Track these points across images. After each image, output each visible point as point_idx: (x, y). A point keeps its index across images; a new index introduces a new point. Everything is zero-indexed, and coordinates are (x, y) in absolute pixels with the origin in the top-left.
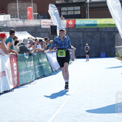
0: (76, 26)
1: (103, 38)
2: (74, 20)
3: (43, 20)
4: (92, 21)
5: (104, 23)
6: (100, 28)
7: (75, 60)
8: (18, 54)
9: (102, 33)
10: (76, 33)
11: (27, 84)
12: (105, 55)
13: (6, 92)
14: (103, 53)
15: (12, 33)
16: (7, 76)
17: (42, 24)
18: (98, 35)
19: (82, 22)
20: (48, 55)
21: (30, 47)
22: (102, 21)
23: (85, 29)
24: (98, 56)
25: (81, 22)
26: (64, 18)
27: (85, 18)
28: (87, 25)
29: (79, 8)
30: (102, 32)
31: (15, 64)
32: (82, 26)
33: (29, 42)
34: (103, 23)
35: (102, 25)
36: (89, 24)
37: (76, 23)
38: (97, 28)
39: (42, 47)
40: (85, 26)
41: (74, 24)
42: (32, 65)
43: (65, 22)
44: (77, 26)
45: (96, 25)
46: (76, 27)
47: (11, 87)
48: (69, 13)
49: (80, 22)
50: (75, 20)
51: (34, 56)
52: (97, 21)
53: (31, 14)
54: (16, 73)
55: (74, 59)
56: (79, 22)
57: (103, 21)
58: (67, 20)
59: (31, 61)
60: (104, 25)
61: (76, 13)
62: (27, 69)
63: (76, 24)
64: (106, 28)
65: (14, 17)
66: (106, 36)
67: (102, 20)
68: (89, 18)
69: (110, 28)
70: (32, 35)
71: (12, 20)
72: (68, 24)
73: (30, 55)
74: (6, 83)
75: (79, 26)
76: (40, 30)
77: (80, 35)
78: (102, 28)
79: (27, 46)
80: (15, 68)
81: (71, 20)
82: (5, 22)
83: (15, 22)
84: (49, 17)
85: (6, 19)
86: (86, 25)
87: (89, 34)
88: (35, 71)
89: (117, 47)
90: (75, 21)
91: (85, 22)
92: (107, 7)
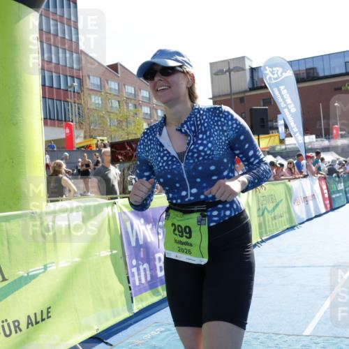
8: (327, 176)
11: (338, 208)
13: (316, 217)
15: (318, 154)
16: (317, 199)
21: (340, 168)
31: (324, 187)
33: (337, 162)
42: (343, 187)
51: (344, 178)
54: (326, 196)
59: (341, 183)
62: (338, 192)
65: (319, 137)
70: (339, 155)
71: (316, 141)
79: (337, 167)
80: (326, 191)
82: (310, 143)
83: (321, 143)
85: (311, 140)
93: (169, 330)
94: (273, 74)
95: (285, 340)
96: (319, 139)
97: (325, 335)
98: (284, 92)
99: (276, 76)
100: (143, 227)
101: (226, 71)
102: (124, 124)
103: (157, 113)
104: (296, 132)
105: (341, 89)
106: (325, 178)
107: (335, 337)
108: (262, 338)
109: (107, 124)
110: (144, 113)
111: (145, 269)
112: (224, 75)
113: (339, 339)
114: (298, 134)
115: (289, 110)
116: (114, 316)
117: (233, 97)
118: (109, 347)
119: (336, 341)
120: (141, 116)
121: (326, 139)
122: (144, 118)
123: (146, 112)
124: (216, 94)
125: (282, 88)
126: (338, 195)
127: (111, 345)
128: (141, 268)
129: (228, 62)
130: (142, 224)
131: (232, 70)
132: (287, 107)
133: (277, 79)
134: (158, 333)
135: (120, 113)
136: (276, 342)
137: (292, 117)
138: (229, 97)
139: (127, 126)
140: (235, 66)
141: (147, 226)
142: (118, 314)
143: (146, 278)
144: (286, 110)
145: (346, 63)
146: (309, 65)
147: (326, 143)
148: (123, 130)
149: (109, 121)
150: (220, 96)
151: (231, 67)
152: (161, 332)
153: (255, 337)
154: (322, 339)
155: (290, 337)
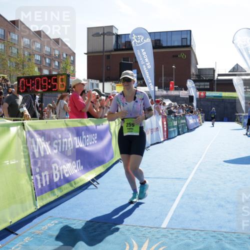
1: (226, 106)
3: (181, 92)
4: (219, 94)
6: (224, 99)
7: (204, 122)
9: (226, 103)
10: (206, 102)
11: (173, 138)
12: (227, 120)
14: (226, 118)
17: (181, 94)
18: (223, 104)
19: (211, 94)
20: (187, 117)
23: (213, 99)
24: (222, 120)
27: (213, 91)
28: (215, 96)
29: (208, 83)
31: (165, 123)
32: (211, 97)
35: (225, 97)
38: (222, 99)
39: (183, 111)
40: (213, 97)
42: (176, 124)
43: (198, 93)
45: (221, 97)
46: (206, 98)
47: (162, 140)
48: (201, 87)
52: (223, 94)
53: (173, 86)
54: (165, 129)
56: (208, 94)
58: (200, 92)
59: (175, 121)
60: (227, 97)
61: (206, 87)
62: (174, 127)
63: (206, 95)
65: (160, 88)
66: (229, 105)
68: (216, 91)
71: (158, 91)
72: (200, 95)
73: (175, 116)
74: (158, 136)
75: (208, 97)
76: (179, 99)
77: (209, 103)
80: (165, 126)
81: (203, 92)
83: (161, 92)
84: (186, 89)
87: (216, 103)
88: (178, 128)
89: (237, 114)
90: (206, 93)
91: (213, 94)
92: (233, 84)
93: (61, 223)
94: (138, 40)
95: (149, 231)
96: (160, 90)
97: (177, 228)
98: (144, 53)
99: (139, 41)
100: (44, 143)
101: (101, 34)
102: (21, 66)
103: (45, 61)
104: (150, 83)
105: (177, 56)
106: (165, 117)
107: (184, 230)
108: (132, 229)
109: (7, 65)
110: (36, 60)
111: (45, 176)
112: (100, 37)
113: (187, 231)
114: (151, 84)
115: (146, 66)
116: (23, 211)
117: (105, 54)
118: (15, 236)
119: (185, 232)
120: (34, 61)
121: (165, 90)
122: (36, 64)
123: (37, 59)
124: (90, 51)
125: (143, 50)
126: (173, 129)
127: (17, 234)
128: (43, 174)
129: (104, 28)
130: (43, 141)
131: (105, 34)
132: (145, 64)
133: (140, 43)
134: (53, 225)
135: (18, 57)
136: (143, 233)
137: (148, 71)
138: (102, 54)
139: (23, 68)
140: (108, 31)
141: (47, 143)
142: (27, 210)
143: (46, 182)
144: (144, 66)
145: (182, 39)
146: (157, 38)
147: (165, 93)
148: (20, 70)
149: (9, 63)
150: (92, 53)
151: (105, 32)
152: (56, 224)
153: (127, 229)
154: (175, 230)
155: (152, 229)
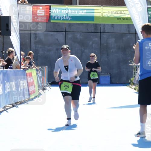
0: (52, 19)
1: (105, 45)
2: (48, 7)
4: (85, 11)
5: (109, 15)
6: (100, 24)
7: (48, 88)
9: (105, 36)
10: (52, 33)
14: (106, 76)
18: (96, 39)
19: (65, 11)
22: (104, 11)
23: (70, 25)
25: (62, 11)
26: (27, 2)
27: (71, 4)
28: (74, 18)
30: (104, 32)
32: (63, 20)
34: (107, 16)
35: (104, 18)
36: (78, 15)
37: (52, 12)
38: (93, 24)
40: (70, 20)
41: (48, 15)
44: (54, 19)
45: (92, 18)
46: (52, 21)
49: (59, 11)
50: (50, 7)
52: (95, 11)
55: (46, 86)
56: (57, 10)
57: (107, 11)
58: (34, 5)
60: (108, 18)
63: (51, 15)
64: (113, 25)
66: (112, 41)
67: (105, 8)
68: (79, 4)
69: (121, 25)
75: (57, 20)
77: (60, 37)
78: (104, 24)
81: (42, 6)
86: (72, 17)
87: (78, 35)
89: (133, 64)
90: (50, 9)
91: (70, 11)
